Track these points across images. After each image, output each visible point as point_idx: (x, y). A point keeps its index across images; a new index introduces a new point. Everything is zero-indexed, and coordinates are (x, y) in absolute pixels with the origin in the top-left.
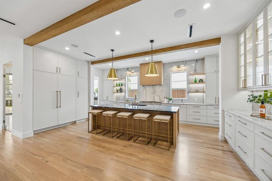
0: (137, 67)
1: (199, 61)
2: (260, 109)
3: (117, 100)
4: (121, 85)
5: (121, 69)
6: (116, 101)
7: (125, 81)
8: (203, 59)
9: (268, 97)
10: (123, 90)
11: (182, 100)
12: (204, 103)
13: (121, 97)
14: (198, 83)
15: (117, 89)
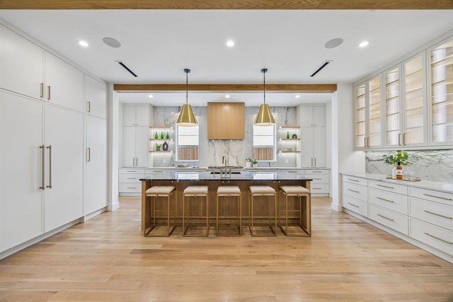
0: (198, 107)
1: (291, 109)
2: (397, 171)
3: (154, 166)
4: (165, 137)
5: (165, 108)
6: (152, 167)
7: (173, 130)
8: (295, 108)
9: (402, 158)
10: (169, 147)
11: (269, 163)
12: (296, 167)
13: (164, 160)
14: (290, 139)
15: (159, 145)
